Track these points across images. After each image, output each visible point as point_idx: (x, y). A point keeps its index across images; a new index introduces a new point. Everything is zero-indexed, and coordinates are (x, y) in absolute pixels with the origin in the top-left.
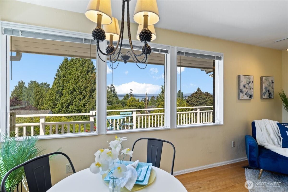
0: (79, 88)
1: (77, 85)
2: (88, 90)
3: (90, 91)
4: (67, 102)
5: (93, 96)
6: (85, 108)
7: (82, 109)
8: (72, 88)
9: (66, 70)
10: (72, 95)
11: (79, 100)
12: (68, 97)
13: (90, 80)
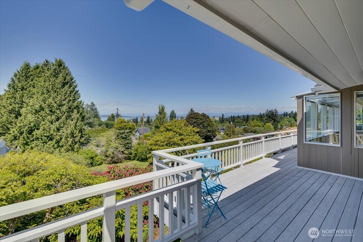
0: (49, 106)
1: (47, 101)
2: (64, 108)
3: (67, 110)
4: (29, 126)
5: (72, 117)
6: (60, 134)
7: (55, 134)
8: (37, 106)
9: (26, 80)
10: (37, 116)
11: (49, 122)
12: (31, 118)
13: (67, 95)
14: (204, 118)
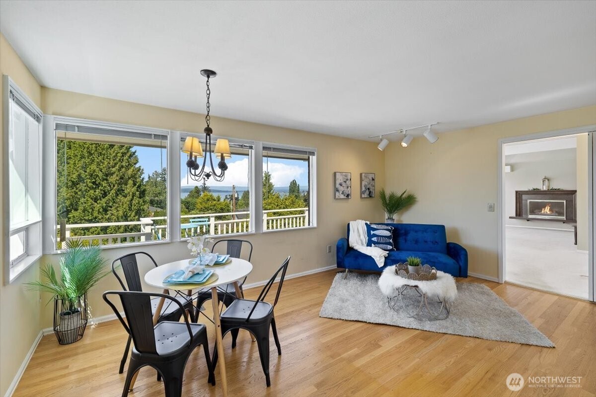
1: (88, 169)
3: (117, 182)
6: (107, 216)
7: (100, 217)
12: (66, 193)
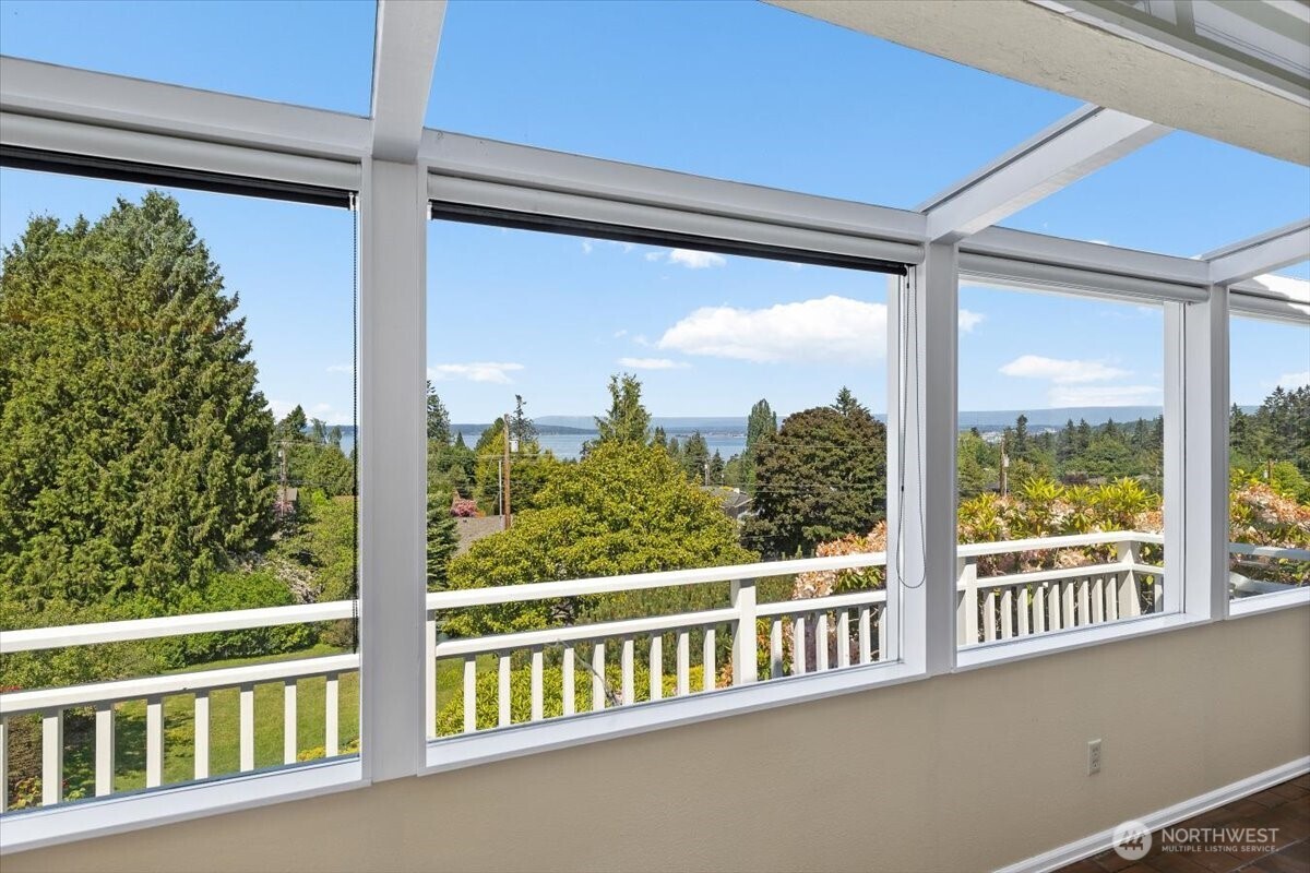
14: (853, 438)
